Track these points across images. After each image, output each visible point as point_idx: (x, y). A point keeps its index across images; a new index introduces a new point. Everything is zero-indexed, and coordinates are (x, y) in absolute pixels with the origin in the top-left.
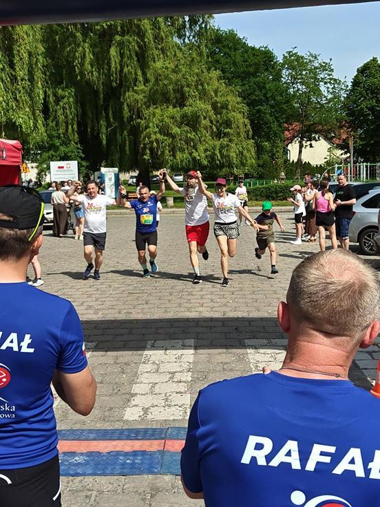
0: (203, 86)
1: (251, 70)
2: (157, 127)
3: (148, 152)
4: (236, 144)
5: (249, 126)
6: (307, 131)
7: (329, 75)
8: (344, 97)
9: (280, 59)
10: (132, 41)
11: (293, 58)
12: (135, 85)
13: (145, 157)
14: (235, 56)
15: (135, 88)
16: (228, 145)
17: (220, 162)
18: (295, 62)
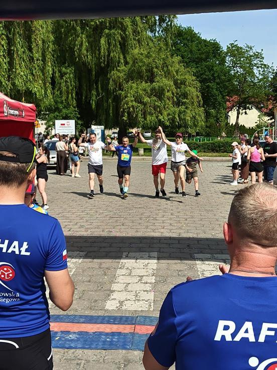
0: (167, 67)
1: (203, 56)
2: (134, 97)
3: (126, 114)
4: (191, 111)
5: (200, 97)
6: (242, 102)
7: (260, 61)
8: (271, 78)
9: (225, 49)
10: (117, 34)
11: (234, 48)
12: (118, 66)
13: (124, 118)
14: (191, 46)
15: (118, 68)
16: (184, 111)
17: (179, 123)
18: (235, 51)
